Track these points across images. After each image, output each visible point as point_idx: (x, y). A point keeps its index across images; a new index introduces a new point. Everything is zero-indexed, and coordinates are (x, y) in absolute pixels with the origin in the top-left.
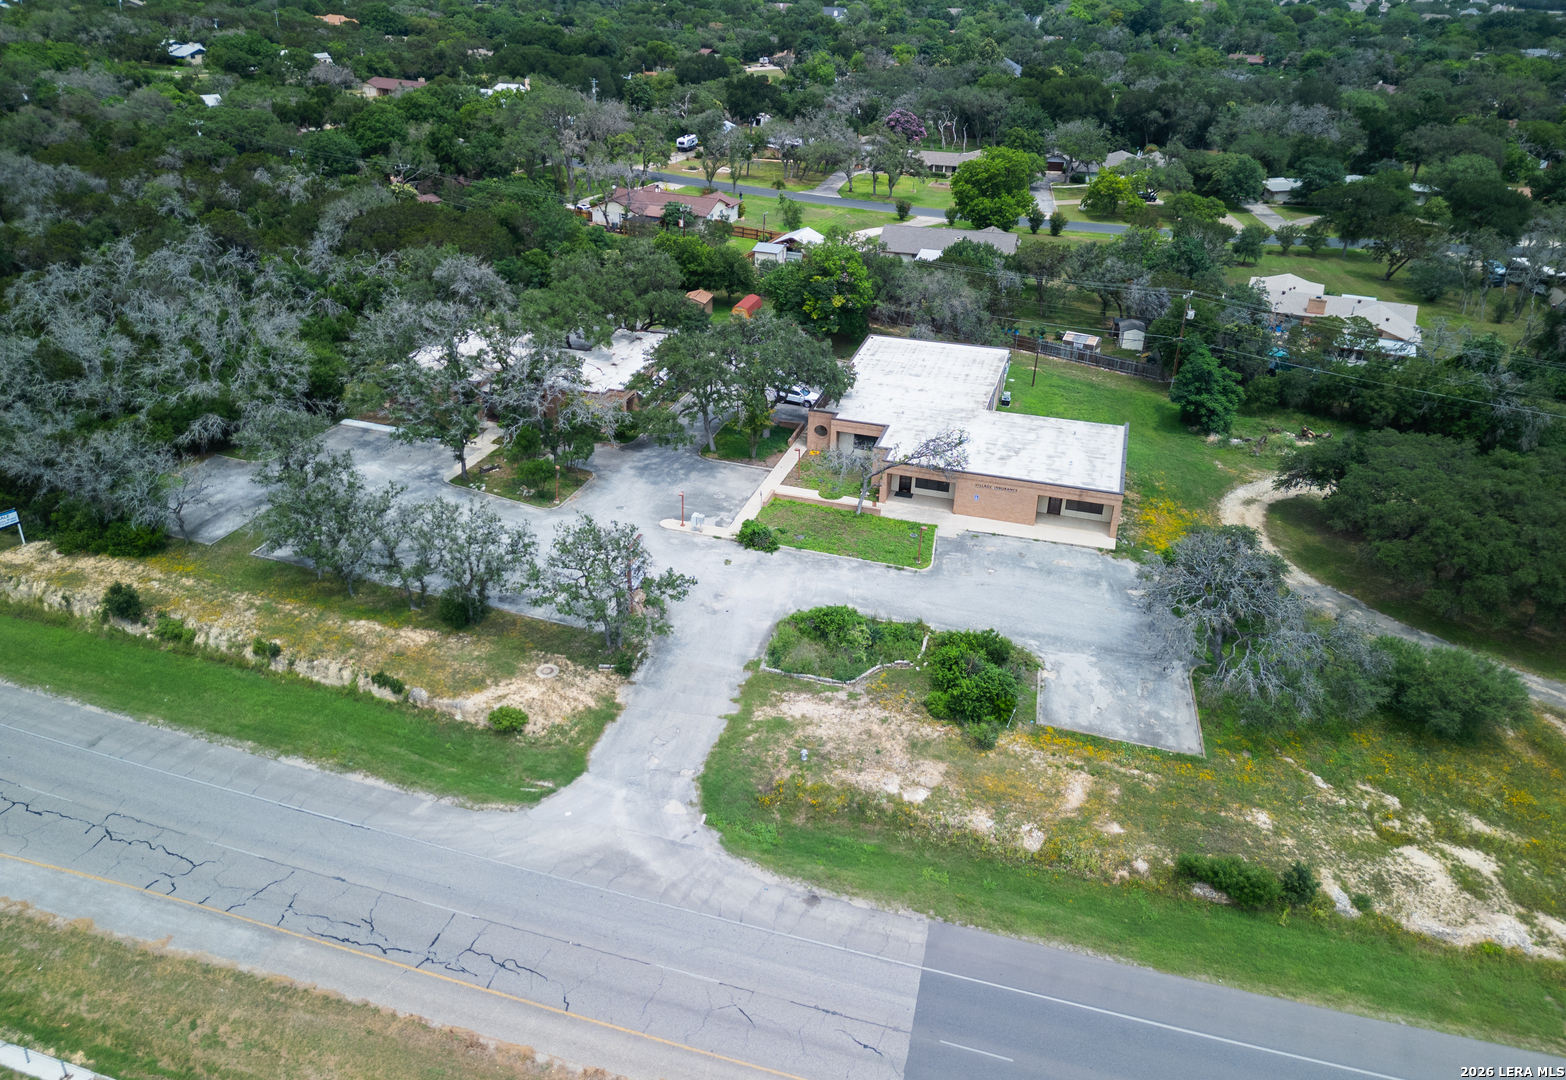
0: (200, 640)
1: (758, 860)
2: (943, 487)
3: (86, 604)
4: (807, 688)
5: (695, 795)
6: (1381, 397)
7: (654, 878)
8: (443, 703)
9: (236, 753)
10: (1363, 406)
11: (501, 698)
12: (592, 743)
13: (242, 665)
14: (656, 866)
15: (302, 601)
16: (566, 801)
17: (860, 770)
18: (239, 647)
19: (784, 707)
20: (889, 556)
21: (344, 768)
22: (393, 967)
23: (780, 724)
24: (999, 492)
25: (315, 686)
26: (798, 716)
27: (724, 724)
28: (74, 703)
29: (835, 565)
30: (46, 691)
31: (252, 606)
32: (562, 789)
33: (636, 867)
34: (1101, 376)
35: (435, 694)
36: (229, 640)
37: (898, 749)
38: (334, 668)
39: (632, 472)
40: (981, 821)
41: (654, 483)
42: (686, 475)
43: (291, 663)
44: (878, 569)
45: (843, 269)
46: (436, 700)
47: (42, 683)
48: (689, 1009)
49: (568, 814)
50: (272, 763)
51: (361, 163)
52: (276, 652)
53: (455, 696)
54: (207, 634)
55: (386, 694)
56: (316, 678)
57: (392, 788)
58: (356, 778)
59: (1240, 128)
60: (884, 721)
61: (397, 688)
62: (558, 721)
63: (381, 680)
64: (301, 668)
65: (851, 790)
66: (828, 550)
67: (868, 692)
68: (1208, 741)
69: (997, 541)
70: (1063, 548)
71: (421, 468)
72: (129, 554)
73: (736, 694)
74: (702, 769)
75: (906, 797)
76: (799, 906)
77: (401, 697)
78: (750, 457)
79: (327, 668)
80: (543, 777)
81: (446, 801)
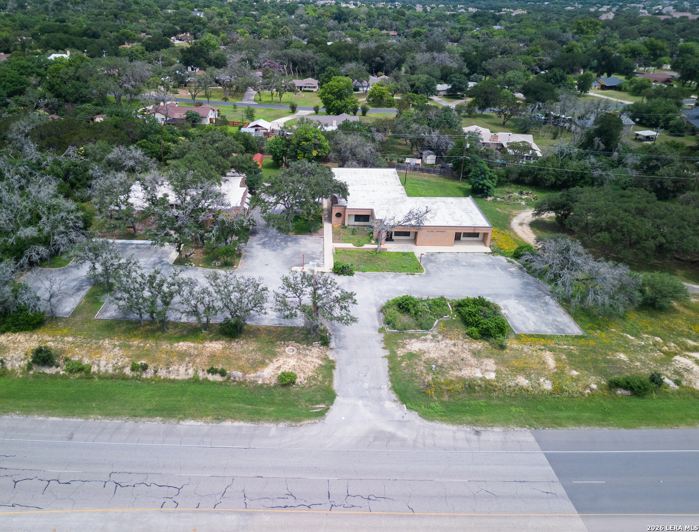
0: (94, 369)
1: (441, 421)
2: (407, 234)
3: (15, 362)
4: (412, 336)
5: (394, 396)
6: (548, 174)
7: (404, 440)
8: (251, 376)
9: (155, 424)
10: (542, 178)
11: (279, 368)
12: (331, 381)
13: (124, 378)
14: (400, 434)
15: (142, 338)
16: (337, 412)
17: (461, 370)
18: (120, 369)
19: (408, 347)
20: (406, 269)
21: (218, 419)
22: (319, 514)
23: (411, 356)
24: (438, 233)
25: (173, 381)
26: (418, 350)
27: (387, 361)
28: (41, 418)
29: (384, 277)
30: (19, 415)
31: (115, 346)
32: (331, 407)
33: (392, 437)
34: (426, 176)
35: (245, 373)
36: (113, 366)
37: (469, 356)
38: (182, 370)
39: (259, 247)
40: (523, 381)
41: (274, 250)
42: (286, 244)
43: (156, 372)
44: (403, 276)
45: (315, 137)
46: (247, 375)
47: (13, 411)
48: (465, 497)
49: (343, 418)
50: (178, 426)
51: (8, 100)
52: (145, 368)
53: (256, 371)
54: (98, 365)
55: (218, 378)
56: (172, 377)
57: (249, 425)
58: (228, 424)
59: (417, 64)
60: (454, 345)
61: (223, 373)
62: (310, 374)
63: (212, 371)
64: (162, 373)
65: (461, 379)
66: (377, 270)
67: (440, 333)
68: (582, 327)
69: (443, 255)
70: (470, 254)
71: (152, 259)
72: (25, 330)
73: (383, 345)
74: (390, 383)
75: (487, 377)
76: (474, 437)
77: (225, 378)
78: (310, 232)
79: (178, 370)
80: (318, 403)
81: (282, 425)
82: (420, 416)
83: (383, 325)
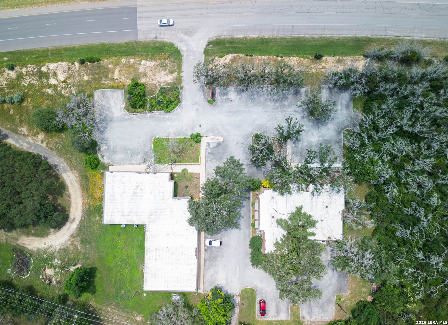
1: (167, 43)
4: (170, 84)
5: (182, 53)
7: (182, 32)
9: (267, 35)
12: (205, 58)
14: (183, 35)
16: (203, 44)
17: (154, 65)
19: (172, 78)
23: (172, 72)
26: (169, 75)
27: (182, 70)
28: (307, 35)
30: (316, 37)
32: (205, 47)
33: (186, 34)
37: (149, 73)
40: (132, 61)
47: (318, 38)
49: (201, 41)
57: (234, 36)
58: (242, 36)
60: (152, 80)
65: (155, 60)
73: (183, 78)
74: (183, 58)
75: (145, 61)
76: (158, 35)
80: (210, 49)
81: (223, 37)
82: (174, 44)
83: (181, 91)
